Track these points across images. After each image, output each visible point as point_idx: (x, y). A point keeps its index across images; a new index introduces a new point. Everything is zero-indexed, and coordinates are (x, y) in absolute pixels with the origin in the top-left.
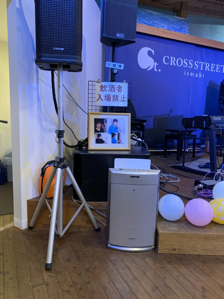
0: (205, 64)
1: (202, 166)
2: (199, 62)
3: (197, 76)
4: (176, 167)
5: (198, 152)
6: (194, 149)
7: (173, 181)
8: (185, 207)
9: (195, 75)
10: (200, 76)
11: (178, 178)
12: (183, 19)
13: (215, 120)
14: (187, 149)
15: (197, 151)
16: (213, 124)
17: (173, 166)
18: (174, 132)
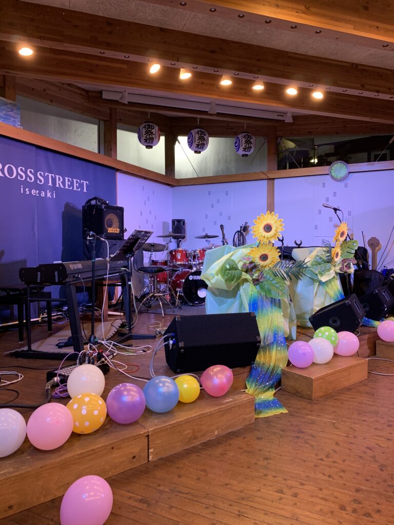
0: (55, 177)
1: (63, 344)
2: (44, 174)
3: (44, 196)
4: (17, 355)
5: (59, 319)
6: (49, 316)
7: (9, 383)
8: (27, 424)
9: (40, 193)
10: (49, 195)
11: (20, 374)
12: (10, 101)
13: (72, 269)
14: (39, 317)
15: (57, 318)
16: (69, 276)
17: (11, 353)
18: (11, 292)
